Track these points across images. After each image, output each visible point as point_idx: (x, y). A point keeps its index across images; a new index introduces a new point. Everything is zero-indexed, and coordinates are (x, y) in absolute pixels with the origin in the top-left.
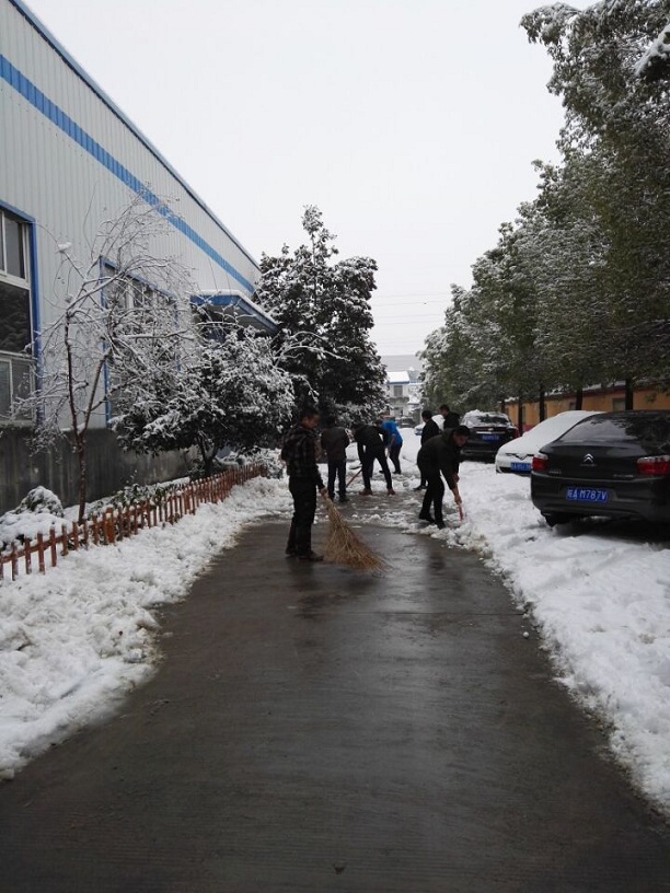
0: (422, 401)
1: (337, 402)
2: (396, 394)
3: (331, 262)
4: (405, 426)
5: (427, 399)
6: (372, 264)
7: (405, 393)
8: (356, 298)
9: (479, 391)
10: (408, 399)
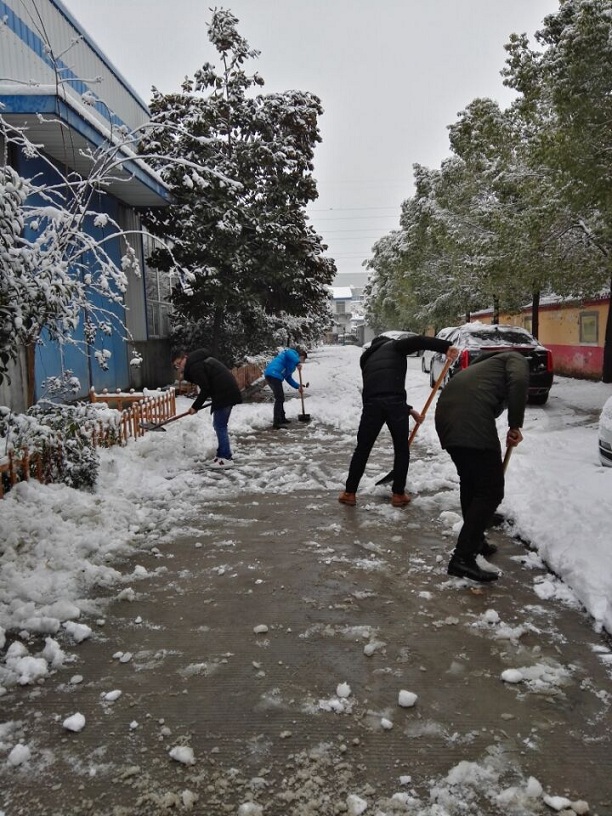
0: (367, 317)
1: (269, 312)
2: (338, 310)
3: (250, 93)
4: (348, 344)
5: (373, 315)
6: (314, 102)
7: (348, 310)
8: (291, 148)
9: (450, 300)
10: (351, 315)
